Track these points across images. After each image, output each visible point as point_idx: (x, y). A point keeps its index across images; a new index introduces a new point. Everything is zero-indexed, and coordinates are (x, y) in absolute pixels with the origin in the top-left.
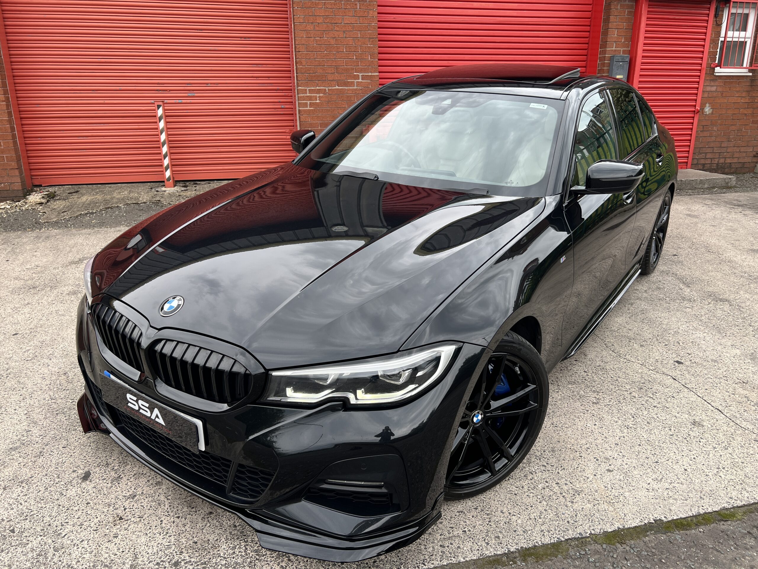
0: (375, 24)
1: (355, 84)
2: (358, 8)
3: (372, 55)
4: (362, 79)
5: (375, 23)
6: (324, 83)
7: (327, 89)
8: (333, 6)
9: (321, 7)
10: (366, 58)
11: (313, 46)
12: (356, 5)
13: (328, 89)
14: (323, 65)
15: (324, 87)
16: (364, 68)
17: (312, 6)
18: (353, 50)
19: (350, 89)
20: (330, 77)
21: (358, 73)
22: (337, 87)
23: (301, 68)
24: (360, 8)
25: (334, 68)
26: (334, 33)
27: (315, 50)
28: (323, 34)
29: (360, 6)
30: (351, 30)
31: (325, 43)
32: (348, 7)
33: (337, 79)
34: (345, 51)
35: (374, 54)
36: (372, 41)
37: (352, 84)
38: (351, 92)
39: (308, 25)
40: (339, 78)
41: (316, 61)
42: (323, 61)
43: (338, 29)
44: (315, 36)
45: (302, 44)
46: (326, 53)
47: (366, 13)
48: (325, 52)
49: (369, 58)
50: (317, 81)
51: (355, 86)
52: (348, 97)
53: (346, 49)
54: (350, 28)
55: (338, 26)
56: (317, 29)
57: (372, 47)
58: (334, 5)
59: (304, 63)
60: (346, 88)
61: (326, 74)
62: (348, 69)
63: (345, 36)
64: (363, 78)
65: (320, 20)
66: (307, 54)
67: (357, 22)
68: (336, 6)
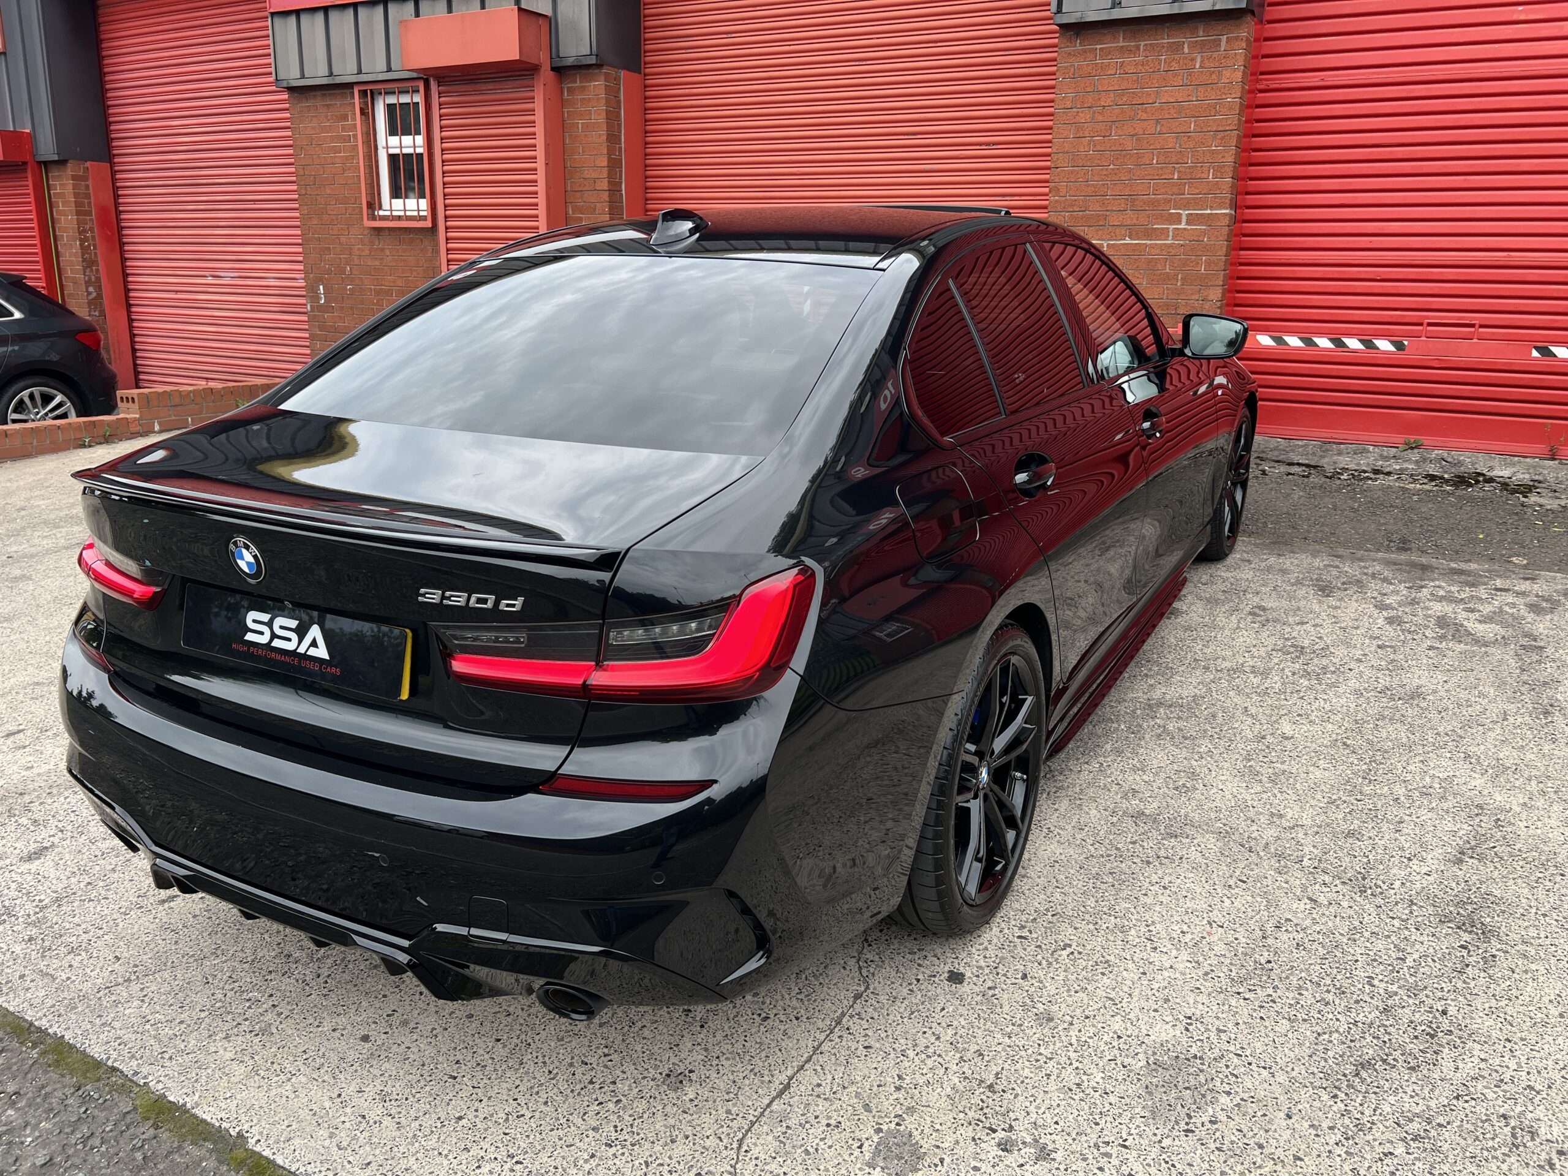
0: (1233, 98)
1: (1171, 234)
2: (1197, 66)
3: (1219, 170)
4: (1188, 223)
5: (1233, 96)
6: (1100, 233)
7: (1105, 245)
8: (1140, 67)
9: (1113, 73)
10: (1203, 176)
11: (1086, 155)
12: (1193, 60)
13: (1108, 245)
14: (1102, 193)
15: (1099, 240)
16: (1194, 199)
17: (1094, 73)
18: (1173, 160)
19: (1156, 244)
20: (1115, 219)
21: (1180, 209)
22: (1128, 241)
23: (1056, 201)
24: (1201, 67)
25: (1127, 200)
26: (1135, 126)
27: (1089, 164)
28: (1111, 130)
29: (1202, 62)
30: (1175, 116)
31: (1113, 148)
32: (1175, 66)
33: (1128, 223)
34: (1155, 162)
35: (1224, 166)
36: (1222, 139)
37: (1164, 233)
38: (1158, 252)
39: (1082, 112)
40: (1134, 221)
41: (1088, 186)
42: (1104, 185)
43: (1144, 116)
44: (1092, 135)
45: (1064, 153)
46: (1113, 169)
47: (1214, 76)
48: (1112, 167)
49: (1211, 177)
50: (1086, 228)
51: (1170, 238)
52: (1150, 261)
53: (1158, 158)
54: (1172, 111)
55: (1145, 111)
56: (1100, 118)
57: (1219, 152)
58: (1142, 65)
59: (1063, 192)
60: (1148, 242)
61: (1108, 213)
62: (1158, 201)
63: (1158, 129)
64: (1190, 220)
65: (1106, 100)
66: (1072, 172)
67: (1190, 98)
68: (1147, 68)
